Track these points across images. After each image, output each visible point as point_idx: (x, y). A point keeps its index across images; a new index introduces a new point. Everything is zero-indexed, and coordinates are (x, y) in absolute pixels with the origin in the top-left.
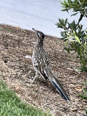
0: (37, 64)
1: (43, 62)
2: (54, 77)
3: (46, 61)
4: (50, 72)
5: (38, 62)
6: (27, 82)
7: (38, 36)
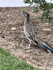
0: (29, 36)
1: (33, 33)
2: (44, 42)
3: (34, 32)
4: (40, 39)
5: (29, 34)
6: (26, 49)
7: (25, 16)
